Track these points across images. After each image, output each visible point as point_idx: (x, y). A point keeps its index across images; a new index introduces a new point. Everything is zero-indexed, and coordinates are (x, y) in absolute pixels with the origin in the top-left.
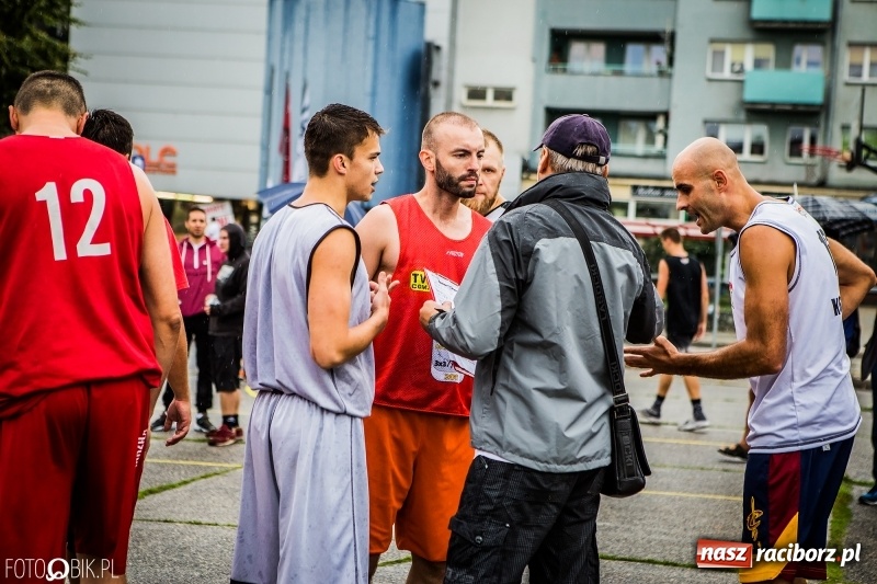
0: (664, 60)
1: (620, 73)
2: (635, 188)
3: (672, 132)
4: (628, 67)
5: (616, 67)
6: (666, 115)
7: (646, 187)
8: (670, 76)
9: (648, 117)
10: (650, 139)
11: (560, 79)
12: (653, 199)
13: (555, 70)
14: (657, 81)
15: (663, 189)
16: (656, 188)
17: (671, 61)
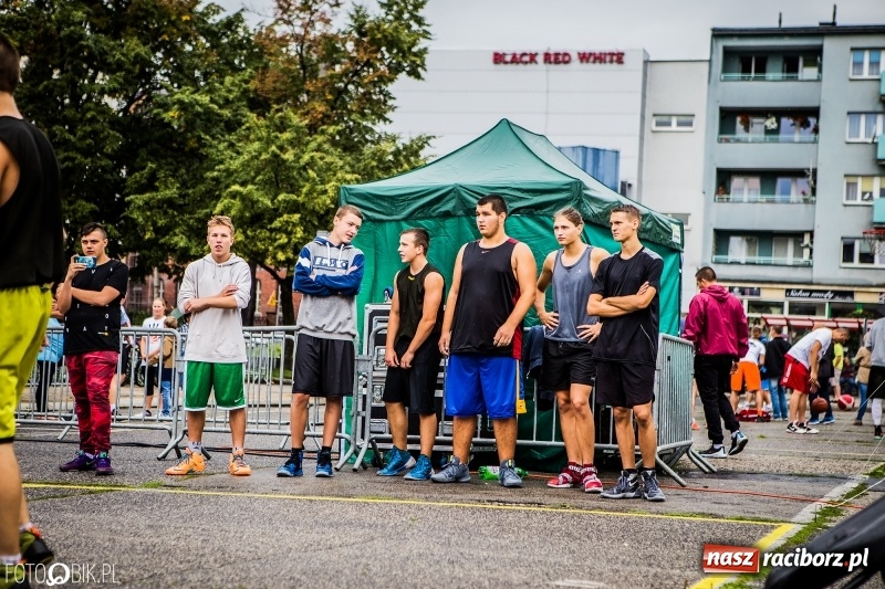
0: (809, 191)
1: (773, 202)
2: (788, 291)
3: (816, 247)
4: (777, 197)
5: (770, 197)
6: (811, 233)
7: (798, 290)
8: (814, 203)
9: (797, 236)
10: (798, 252)
11: (725, 206)
12: (804, 299)
13: (721, 200)
14: (803, 206)
15: (811, 291)
16: (805, 291)
17: (814, 192)
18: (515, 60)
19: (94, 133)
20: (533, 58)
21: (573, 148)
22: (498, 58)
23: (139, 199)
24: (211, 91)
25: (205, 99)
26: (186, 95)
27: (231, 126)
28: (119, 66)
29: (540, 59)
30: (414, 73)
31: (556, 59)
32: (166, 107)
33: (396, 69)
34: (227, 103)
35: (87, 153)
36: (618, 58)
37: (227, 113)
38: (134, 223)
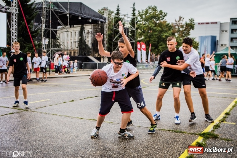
18: (202, 24)
19: (155, 39)
20: (204, 23)
21: (210, 36)
22: (199, 24)
23: (160, 47)
24: (168, 33)
26: (166, 34)
28: (157, 31)
29: (205, 23)
30: (193, 29)
31: (207, 23)
33: (191, 29)
35: (154, 41)
36: (216, 23)
38: (159, 50)
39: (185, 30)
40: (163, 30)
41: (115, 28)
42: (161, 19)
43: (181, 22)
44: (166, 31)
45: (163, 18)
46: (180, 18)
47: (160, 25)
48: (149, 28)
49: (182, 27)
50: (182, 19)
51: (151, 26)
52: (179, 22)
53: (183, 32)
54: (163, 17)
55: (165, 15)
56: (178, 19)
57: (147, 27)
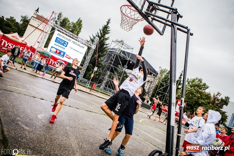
19: (192, 102)
24: (204, 101)
25: (204, 102)
26: (202, 101)
27: (205, 105)
28: (197, 96)
30: (226, 105)
32: (200, 101)
33: (224, 104)
34: (206, 102)
37: (206, 103)
39: (219, 103)
40: (202, 98)
41: (162, 82)
42: (203, 90)
43: (218, 96)
44: (204, 99)
45: (205, 90)
46: (218, 94)
47: (201, 93)
48: (191, 92)
49: (218, 100)
50: (220, 94)
51: (193, 91)
52: (216, 96)
53: (217, 104)
54: (205, 88)
55: (207, 88)
56: (216, 94)
57: (190, 92)
